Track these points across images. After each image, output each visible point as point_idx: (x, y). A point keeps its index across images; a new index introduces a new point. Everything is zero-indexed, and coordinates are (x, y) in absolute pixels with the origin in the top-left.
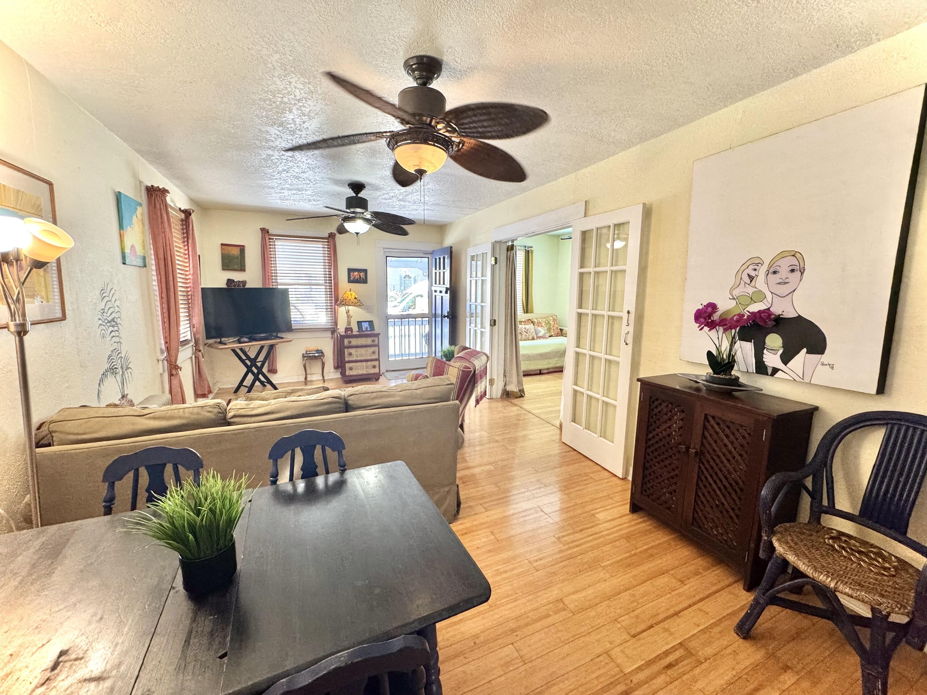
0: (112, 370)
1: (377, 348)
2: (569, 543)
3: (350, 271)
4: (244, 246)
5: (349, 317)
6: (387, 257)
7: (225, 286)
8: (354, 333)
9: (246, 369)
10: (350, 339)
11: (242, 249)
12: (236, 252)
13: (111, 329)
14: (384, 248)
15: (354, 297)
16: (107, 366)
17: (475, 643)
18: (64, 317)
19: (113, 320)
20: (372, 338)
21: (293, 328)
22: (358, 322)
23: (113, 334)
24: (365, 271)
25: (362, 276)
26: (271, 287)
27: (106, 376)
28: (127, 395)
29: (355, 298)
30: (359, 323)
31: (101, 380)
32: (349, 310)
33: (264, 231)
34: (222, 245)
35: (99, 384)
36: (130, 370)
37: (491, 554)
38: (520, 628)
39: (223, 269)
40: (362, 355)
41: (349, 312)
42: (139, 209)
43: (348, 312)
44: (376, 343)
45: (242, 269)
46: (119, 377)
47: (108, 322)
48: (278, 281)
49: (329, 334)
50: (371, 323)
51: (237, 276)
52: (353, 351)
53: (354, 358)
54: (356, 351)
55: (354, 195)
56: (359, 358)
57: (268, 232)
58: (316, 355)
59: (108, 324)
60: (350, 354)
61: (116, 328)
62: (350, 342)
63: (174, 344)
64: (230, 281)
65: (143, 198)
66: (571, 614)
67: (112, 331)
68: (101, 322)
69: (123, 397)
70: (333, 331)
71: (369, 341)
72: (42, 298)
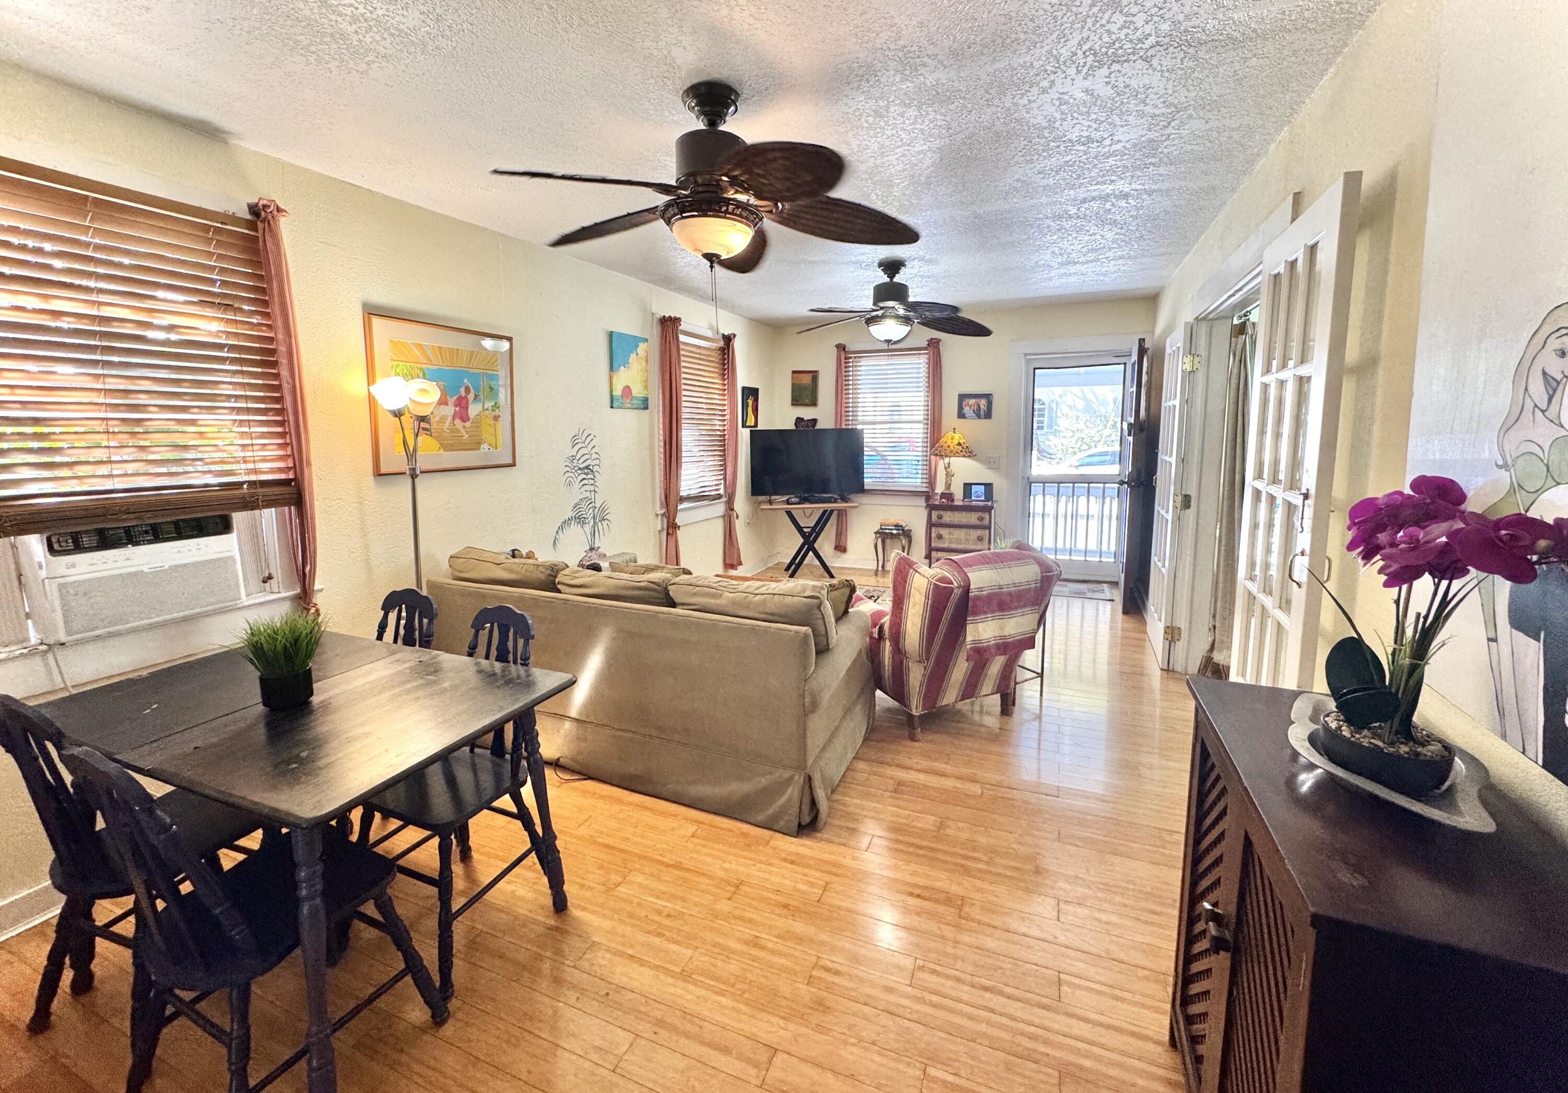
0: (580, 520)
1: (987, 531)
2: (925, 989)
3: (962, 397)
4: (816, 372)
5: (949, 475)
6: (1035, 369)
7: (794, 427)
8: (956, 503)
9: (802, 540)
10: (941, 512)
11: (814, 375)
12: (807, 379)
13: (584, 476)
14: (1026, 355)
15: (956, 442)
16: (570, 514)
17: (607, 994)
18: (513, 465)
19: (587, 467)
20: (980, 514)
21: (866, 487)
22: (965, 484)
23: (585, 482)
24: (988, 397)
25: (982, 407)
26: (844, 427)
27: (569, 525)
28: (599, 548)
29: (959, 444)
30: (968, 487)
31: (561, 528)
32: (949, 464)
33: (841, 348)
34: (794, 372)
35: (557, 532)
36: (605, 523)
37: (785, 911)
38: (672, 1028)
39: (793, 405)
40: (959, 541)
41: (949, 467)
42: (642, 348)
43: (947, 467)
44: (986, 522)
45: (814, 403)
46: (588, 528)
47: (580, 469)
48: (859, 418)
49: (922, 502)
50: (988, 487)
51: (806, 413)
52: (944, 532)
53: (946, 545)
54: (950, 533)
55: (888, 280)
56: (954, 546)
57: (844, 349)
58: (895, 532)
59: (579, 472)
60: (940, 537)
61: (590, 476)
62: (940, 517)
63: (672, 499)
64: (799, 421)
65: (654, 334)
66: (758, 1083)
67: (584, 479)
68: (568, 469)
69: (592, 549)
70: (928, 496)
71: (972, 518)
72: (490, 445)
